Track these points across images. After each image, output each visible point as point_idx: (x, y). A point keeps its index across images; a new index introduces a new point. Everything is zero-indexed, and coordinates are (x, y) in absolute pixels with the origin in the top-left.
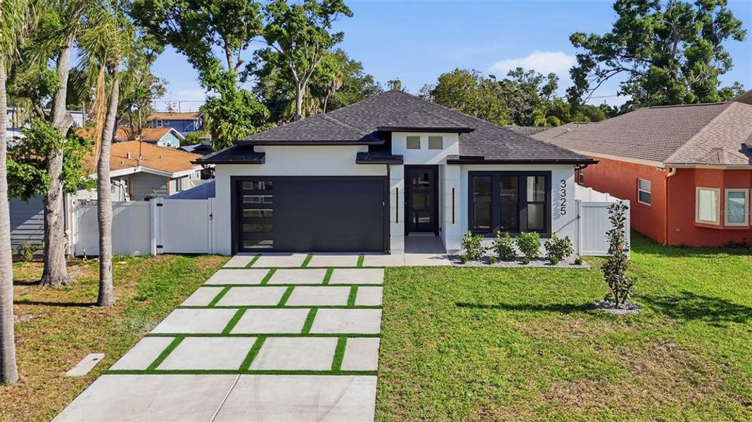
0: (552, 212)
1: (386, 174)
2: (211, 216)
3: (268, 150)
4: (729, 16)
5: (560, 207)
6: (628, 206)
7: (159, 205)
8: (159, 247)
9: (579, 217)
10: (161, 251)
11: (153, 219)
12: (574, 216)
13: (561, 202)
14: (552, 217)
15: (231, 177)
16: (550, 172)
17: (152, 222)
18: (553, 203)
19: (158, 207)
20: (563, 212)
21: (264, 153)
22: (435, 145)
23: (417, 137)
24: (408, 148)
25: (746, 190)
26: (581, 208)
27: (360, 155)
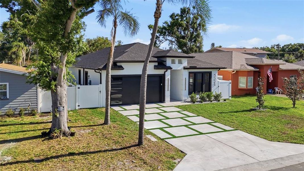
0: (212, 85)
2: (100, 92)
7: (79, 88)
8: (78, 106)
11: (77, 94)
12: (218, 86)
13: (214, 82)
14: (212, 87)
16: (211, 72)
17: (76, 95)
18: (212, 82)
19: (78, 89)
20: (215, 85)
21: (121, 66)
22: (180, 62)
23: (174, 60)
24: (172, 64)
25: (253, 77)
26: (219, 83)
27: (155, 66)
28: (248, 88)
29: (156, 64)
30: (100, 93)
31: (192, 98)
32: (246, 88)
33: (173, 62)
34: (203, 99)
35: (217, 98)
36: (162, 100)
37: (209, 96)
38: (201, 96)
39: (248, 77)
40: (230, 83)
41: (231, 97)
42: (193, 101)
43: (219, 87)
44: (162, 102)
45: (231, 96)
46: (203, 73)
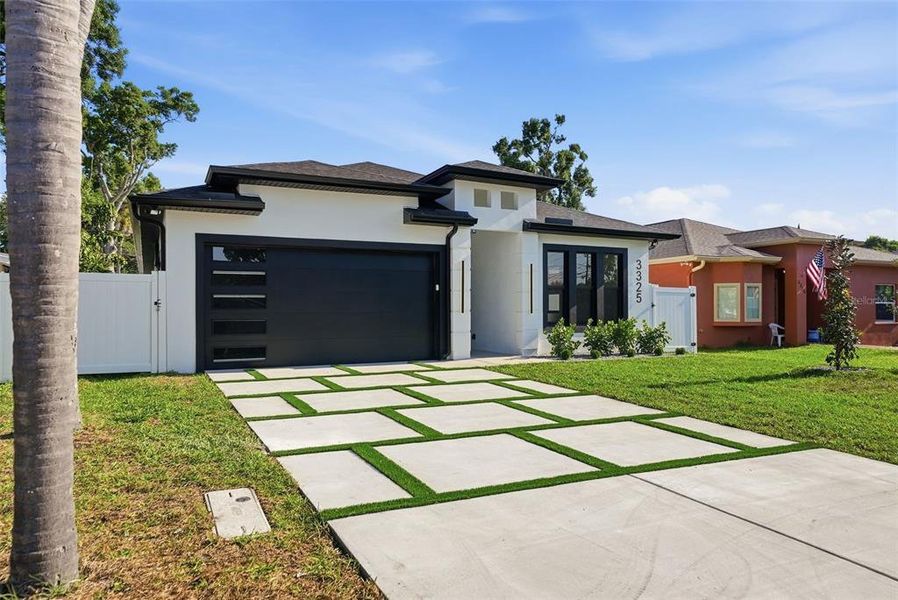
0: (629, 300)
1: (444, 243)
2: (157, 303)
3: (264, 192)
4: (586, 171)
5: (636, 293)
6: (695, 292)
13: (636, 286)
14: (629, 306)
15: (196, 234)
16: (626, 250)
18: (629, 288)
20: (639, 300)
21: (258, 199)
22: (509, 203)
23: (486, 191)
24: (476, 205)
25: (760, 284)
26: (655, 294)
27: (407, 210)
28: (746, 320)
29: (413, 202)
30: (154, 313)
31: (556, 341)
32: (739, 321)
33: (482, 200)
34: (598, 346)
35: (651, 343)
36: (437, 348)
37: (620, 338)
38: (593, 333)
39: (746, 285)
40: (693, 295)
41: (696, 347)
42: (562, 353)
43: (653, 306)
44: (439, 358)
45: (696, 342)
46: (595, 253)
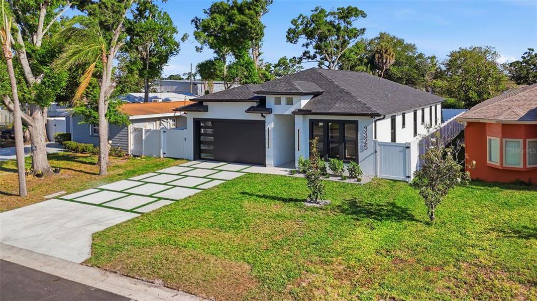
0: (359, 148)
1: (262, 120)
2: (185, 139)
5: (364, 144)
8: (164, 154)
9: (376, 152)
10: (165, 156)
11: (162, 139)
12: (373, 151)
13: (365, 141)
14: (359, 151)
15: (194, 119)
16: (357, 121)
17: (161, 141)
18: (359, 141)
19: (164, 133)
20: (366, 148)
21: (207, 107)
22: (290, 102)
23: (279, 98)
24: (275, 104)
26: (378, 146)
33: (278, 102)
